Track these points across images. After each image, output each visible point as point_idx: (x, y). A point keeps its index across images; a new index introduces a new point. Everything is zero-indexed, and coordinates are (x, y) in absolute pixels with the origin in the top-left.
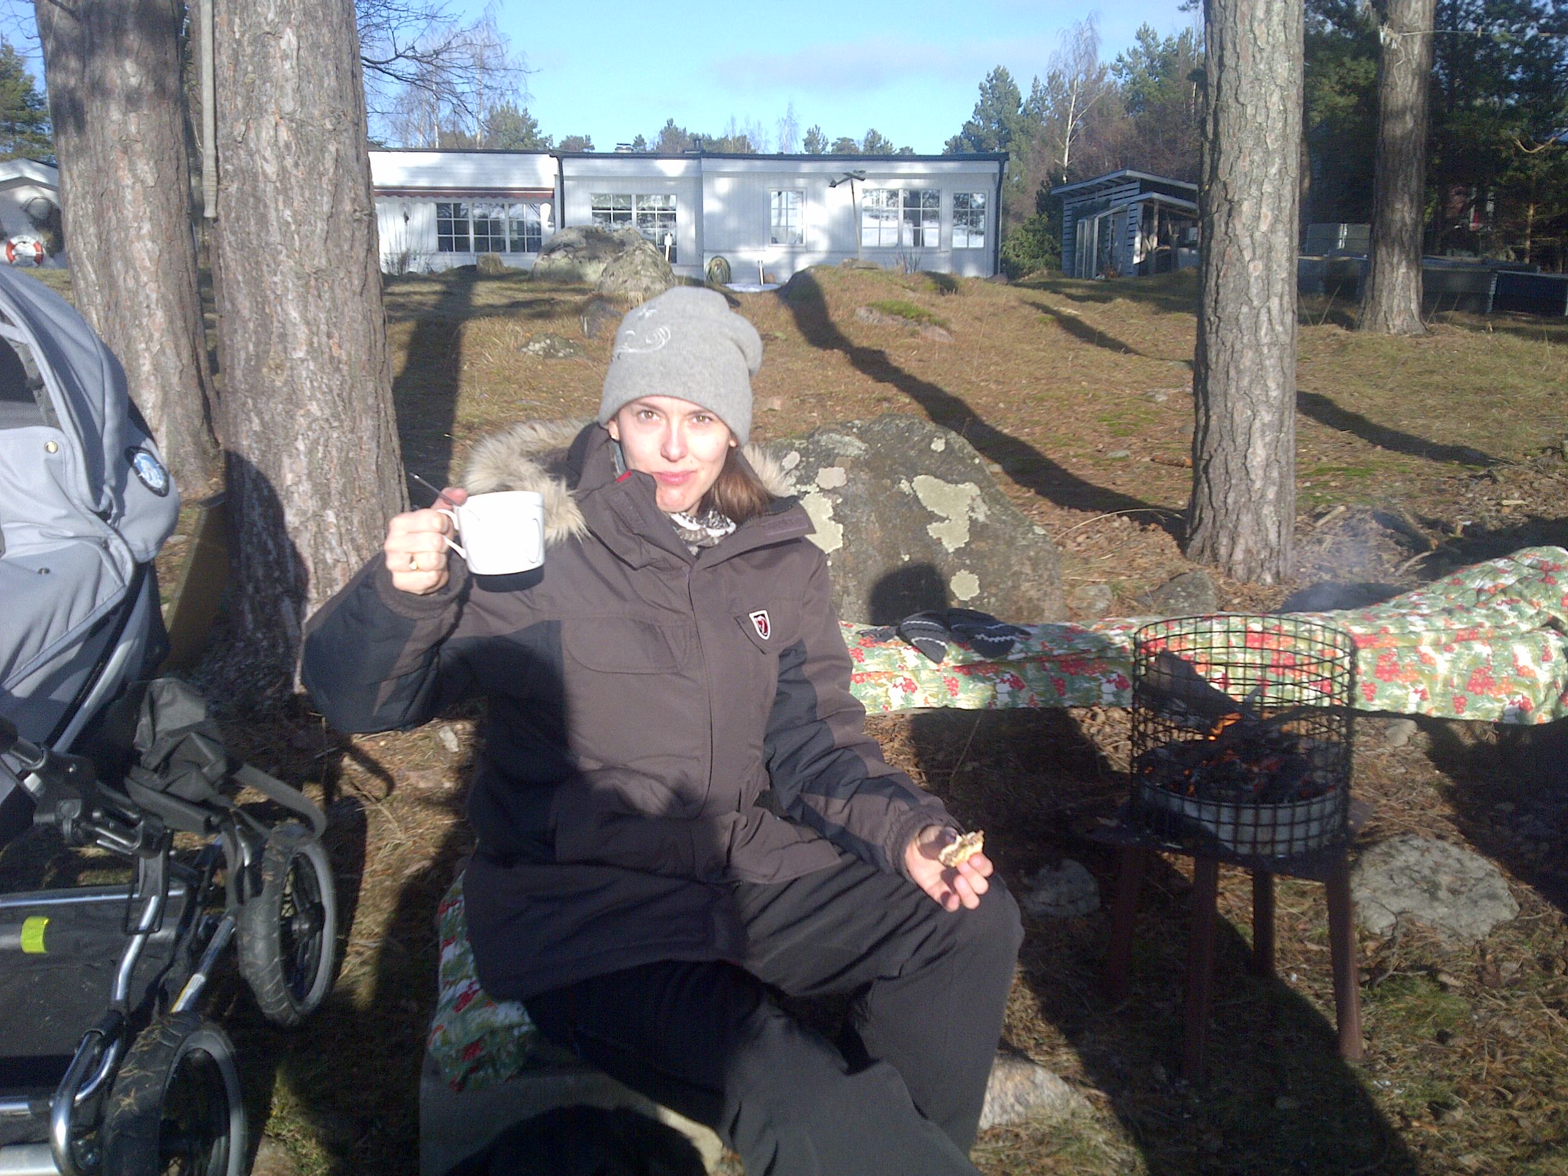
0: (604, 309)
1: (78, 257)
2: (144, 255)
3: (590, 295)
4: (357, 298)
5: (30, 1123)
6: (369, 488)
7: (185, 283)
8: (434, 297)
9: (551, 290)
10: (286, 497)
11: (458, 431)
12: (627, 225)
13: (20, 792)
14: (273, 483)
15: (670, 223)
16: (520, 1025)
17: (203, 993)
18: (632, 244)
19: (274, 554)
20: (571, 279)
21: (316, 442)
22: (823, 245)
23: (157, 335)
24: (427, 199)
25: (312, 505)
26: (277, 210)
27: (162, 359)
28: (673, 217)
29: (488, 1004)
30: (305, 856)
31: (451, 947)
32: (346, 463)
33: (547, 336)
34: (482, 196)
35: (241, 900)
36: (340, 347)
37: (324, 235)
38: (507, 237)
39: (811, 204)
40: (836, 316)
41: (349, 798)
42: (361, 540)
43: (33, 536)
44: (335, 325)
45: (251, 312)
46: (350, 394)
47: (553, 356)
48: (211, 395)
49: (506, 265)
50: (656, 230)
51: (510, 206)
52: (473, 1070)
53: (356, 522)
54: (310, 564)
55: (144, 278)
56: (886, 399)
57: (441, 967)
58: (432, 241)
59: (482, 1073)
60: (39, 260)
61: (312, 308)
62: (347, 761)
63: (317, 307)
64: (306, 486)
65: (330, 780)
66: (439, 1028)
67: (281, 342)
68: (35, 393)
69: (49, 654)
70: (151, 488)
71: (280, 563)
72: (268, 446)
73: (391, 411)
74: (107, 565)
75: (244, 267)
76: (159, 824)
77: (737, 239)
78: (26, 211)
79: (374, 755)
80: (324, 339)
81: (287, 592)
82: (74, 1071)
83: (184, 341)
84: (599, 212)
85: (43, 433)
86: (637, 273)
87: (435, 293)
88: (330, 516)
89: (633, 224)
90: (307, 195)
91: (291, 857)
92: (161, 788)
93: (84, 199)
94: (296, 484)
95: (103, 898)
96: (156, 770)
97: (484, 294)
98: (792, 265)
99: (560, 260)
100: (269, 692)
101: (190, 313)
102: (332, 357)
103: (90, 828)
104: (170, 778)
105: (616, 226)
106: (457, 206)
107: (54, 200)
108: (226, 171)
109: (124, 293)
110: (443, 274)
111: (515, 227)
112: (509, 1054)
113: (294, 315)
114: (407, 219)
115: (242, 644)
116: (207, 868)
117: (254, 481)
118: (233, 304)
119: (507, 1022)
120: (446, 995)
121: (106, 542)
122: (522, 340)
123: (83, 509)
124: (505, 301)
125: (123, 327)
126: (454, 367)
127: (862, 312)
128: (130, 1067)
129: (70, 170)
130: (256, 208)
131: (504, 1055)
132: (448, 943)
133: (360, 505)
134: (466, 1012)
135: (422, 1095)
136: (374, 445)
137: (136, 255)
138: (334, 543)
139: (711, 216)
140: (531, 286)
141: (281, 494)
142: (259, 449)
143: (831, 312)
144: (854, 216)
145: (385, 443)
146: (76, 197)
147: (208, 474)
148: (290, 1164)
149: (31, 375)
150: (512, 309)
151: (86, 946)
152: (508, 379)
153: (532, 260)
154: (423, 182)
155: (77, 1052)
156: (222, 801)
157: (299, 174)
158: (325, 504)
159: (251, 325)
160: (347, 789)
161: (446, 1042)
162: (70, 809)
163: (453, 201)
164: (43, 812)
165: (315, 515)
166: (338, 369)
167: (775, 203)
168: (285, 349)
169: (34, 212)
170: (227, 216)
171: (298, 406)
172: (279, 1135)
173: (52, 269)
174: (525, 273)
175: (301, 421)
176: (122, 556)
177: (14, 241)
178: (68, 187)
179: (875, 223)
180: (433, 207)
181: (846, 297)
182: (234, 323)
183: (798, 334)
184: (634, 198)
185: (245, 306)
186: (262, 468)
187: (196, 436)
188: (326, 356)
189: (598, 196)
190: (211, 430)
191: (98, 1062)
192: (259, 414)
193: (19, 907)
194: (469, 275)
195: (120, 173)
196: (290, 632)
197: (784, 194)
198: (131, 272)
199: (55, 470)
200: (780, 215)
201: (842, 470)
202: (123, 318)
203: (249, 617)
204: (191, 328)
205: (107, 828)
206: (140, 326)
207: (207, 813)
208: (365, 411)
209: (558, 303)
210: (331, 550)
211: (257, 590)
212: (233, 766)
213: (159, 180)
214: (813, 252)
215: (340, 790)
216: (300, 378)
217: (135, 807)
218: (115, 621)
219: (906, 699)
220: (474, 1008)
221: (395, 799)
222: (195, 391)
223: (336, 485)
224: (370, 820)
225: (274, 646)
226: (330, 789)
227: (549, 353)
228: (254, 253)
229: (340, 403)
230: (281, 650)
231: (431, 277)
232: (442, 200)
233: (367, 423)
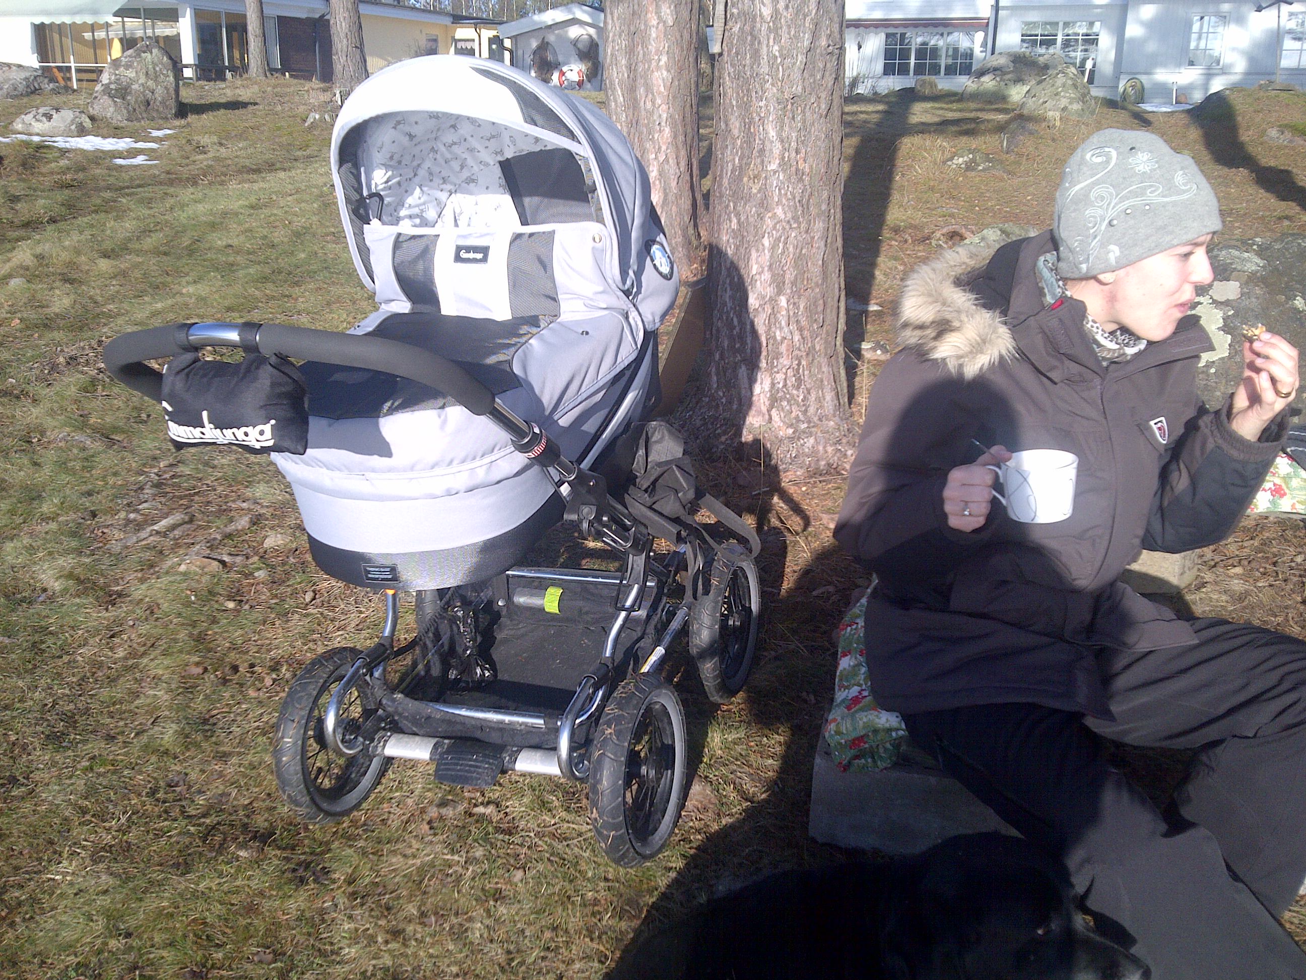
0: (1023, 128)
1: (611, 83)
2: (661, 82)
3: (1012, 114)
4: (823, 119)
5: (544, 734)
6: (814, 280)
7: (688, 105)
8: (877, 116)
9: (977, 110)
10: (751, 283)
11: (886, 233)
12: (1051, 50)
13: (556, 495)
14: (743, 272)
15: (1092, 48)
16: (897, 730)
17: (663, 660)
18: (1055, 67)
19: (737, 329)
20: (996, 99)
21: (778, 239)
22: (1240, 66)
23: (664, 148)
24: (879, 29)
25: (769, 291)
26: (768, 45)
27: (666, 167)
28: (1095, 42)
29: (874, 709)
30: (742, 569)
31: (847, 658)
32: (799, 258)
33: (970, 151)
34: (926, 26)
35: (695, 598)
36: (805, 161)
37: (802, 67)
38: (943, 63)
39: (1233, 28)
40: (1246, 136)
41: (775, 528)
42: (804, 323)
43: (578, 305)
44: (803, 143)
45: (740, 132)
46: (809, 200)
47: (973, 169)
48: (699, 197)
49: (940, 87)
50: (1079, 55)
51: (949, 34)
52: (857, 757)
53: (802, 307)
54: (763, 339)
55: (659, 101)
56: (1287, 218)
57: (838, 674)
58: (879, 67)
59: (863, 761)
60: (580, 84)
61: (786, 129)
62: (776, 499)
63: (791, 128)
64: (767, 276)
65: (762, 512)
66: (835, 720)
67: (760, 156)
68: (590, 196)
69: (584, 396)
70: (661, 274)
71: (741, 337)
72: (742, 241)
73: (839, 216)
74: (627, 331)
75: (738, 94)
76: (644, 531)
77: (1155, 61)
78: (575, 45)
79: (797, 498)
80: (794, 154)
81: (744, 360)
82: (577, 702)
83: (683, 153)
84: (1029, 39)
85: (593, 227)
86: (1056, 94)
87: (877, 112)
88: (783, 301)
89: (1056, 50)
90: (792, 33)
91: (733, 569)
92: (649, 504)
93: (620, 36)
94: (760, 274)
95: (600, 580)
96: (646, 491)
97: (920, 113)
98: (1206, 86)
99: (988, 82)
100: (723, 439)
101: (689, 130)
102: (797, 170)
103: (600, 528)
104: (655, 498)
105: (1042, 50)
106: (903, 35)
107: (595, 36)
108: (732, 14)
109: (643, 113)
110: (886, 96)
111: (950, 52)
112: (886, 749)
113: (772, 133)
114: (860, 47)
115: (707, 399)
116: (672, 569)
117: (728, 270)
118: (727, 125)
119: (887, 725)
120: (840, 695)
121: (627, 313)
122: (947, 155)
123: (614, 286)
124: (936, 119)
125: (640, 140)
126: (889, 177)
127: (1273, 133)
128: (612, 706)
129: (612, 14)
130: (752, 45)
131: (881, 750)
132: (845, 655)
133: (807, 293)
134: (856, 712)
135: (816, 769)
136: (823, 243)
137: (655, 82)
138: (783, 323)
139: (1132, 40)
140: (960, 106)
141: (747, 281)
142: (735, 245)
143: (1241, 131)
144: (1275, 39)
145: (831, 243)
146: (614, 35)
147: (690, 260)
148: (714, 800)
149: (588, 182)
150: (941, 127)
151: (587, 613)
152: (932, 189)
153: (964, 83)
154: (878, 15)
155: (578, 690)
156: (688, 520)
157: (788, 15)
158: (779, 292)
159: (739, 142)
160: (775, 522)
161: (838, 733)
162: (588, 512)
163: (899, 31)
164: (569, 513)
165: (771, 299)
166: (801, 180)
167: (1196, 27)
168: (763, 162)
169: (580, 46)
170: (729, 51)
171: (767, 210)
172: (706, 777)
173: (589, 90)
174: (955, 94)
175: (769, 222)
176: (637, 325)
177: (565, 69)
178: (610, 27)
179: (1297, 45)
180: (883, 36)
181: (1258, 118)
182: (725, 139)
183: (1205, 153)
184: (1061, 25)
185: (735, 125)
186: (735, 259)
187: (685, 230)
188: (793, 169)
189: (1027, 24)
190: (696, 226)
191: (591, 698)
192: (738, 215)
193: (545, 578)
194: (908, 96)
195: (649, 15)
196: (743, 392)
197: (1206, 18)
198: (650, 96)
199: (598, 257)
200: (1200, 38)
201: (1238, 284)
202: (641, 133)
203: (715, 378)
204: (689, 142)
205: (610, 530)
206: (652, 140)
207: (679, 528)
208: (818, 215)
209: (983, 122)
210: (781, 329)
211: (722, 357)
212: (699, 494)
213: (676, 21)
214: (1229, 73)
215: (769, 521)
216: (771, 186)
217: (630, 516)
218: (628, 373)
219: (1273, 502)
220: (862, 710)
221: (810, 534)
222: (687, 194)
223: (789, 276)
224: (789, 548)
225: (730, 402)
226: (762, 521)
227: (970, 167)
228: (747, 82)
229: (800, 209)
230: (735, 407)
231: (875, 98)
232: (891, 30)
233: (819, 226)
